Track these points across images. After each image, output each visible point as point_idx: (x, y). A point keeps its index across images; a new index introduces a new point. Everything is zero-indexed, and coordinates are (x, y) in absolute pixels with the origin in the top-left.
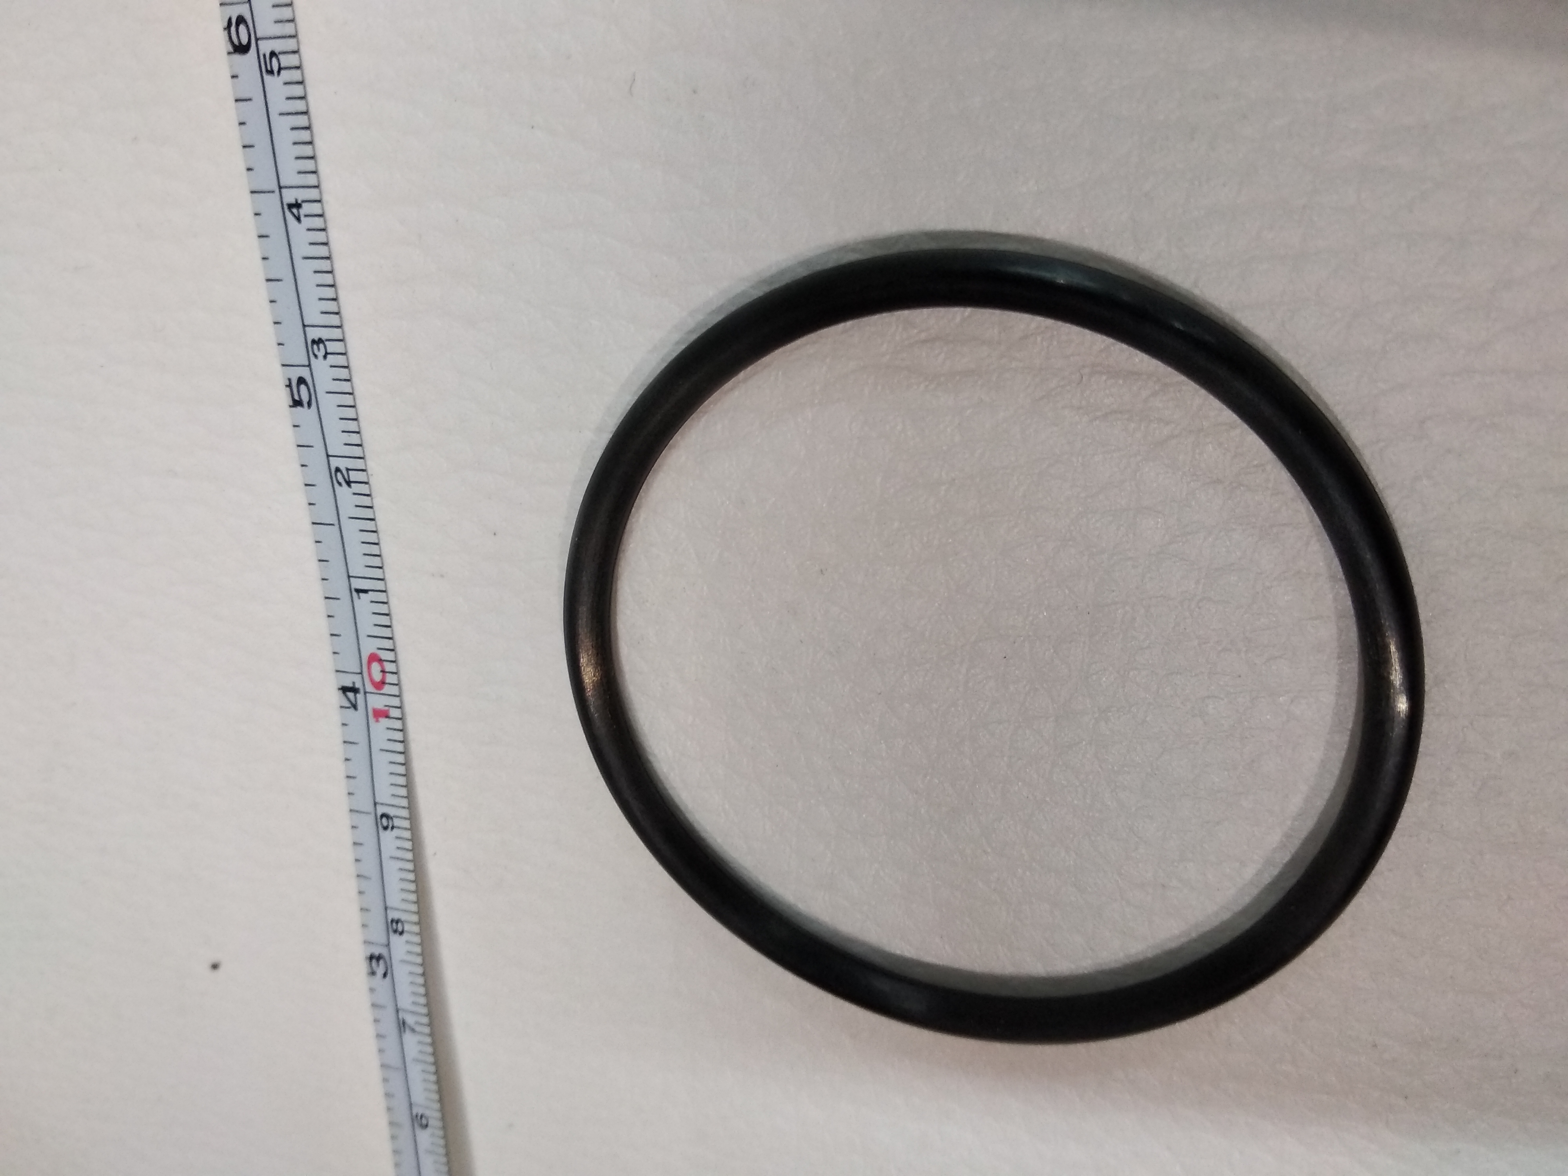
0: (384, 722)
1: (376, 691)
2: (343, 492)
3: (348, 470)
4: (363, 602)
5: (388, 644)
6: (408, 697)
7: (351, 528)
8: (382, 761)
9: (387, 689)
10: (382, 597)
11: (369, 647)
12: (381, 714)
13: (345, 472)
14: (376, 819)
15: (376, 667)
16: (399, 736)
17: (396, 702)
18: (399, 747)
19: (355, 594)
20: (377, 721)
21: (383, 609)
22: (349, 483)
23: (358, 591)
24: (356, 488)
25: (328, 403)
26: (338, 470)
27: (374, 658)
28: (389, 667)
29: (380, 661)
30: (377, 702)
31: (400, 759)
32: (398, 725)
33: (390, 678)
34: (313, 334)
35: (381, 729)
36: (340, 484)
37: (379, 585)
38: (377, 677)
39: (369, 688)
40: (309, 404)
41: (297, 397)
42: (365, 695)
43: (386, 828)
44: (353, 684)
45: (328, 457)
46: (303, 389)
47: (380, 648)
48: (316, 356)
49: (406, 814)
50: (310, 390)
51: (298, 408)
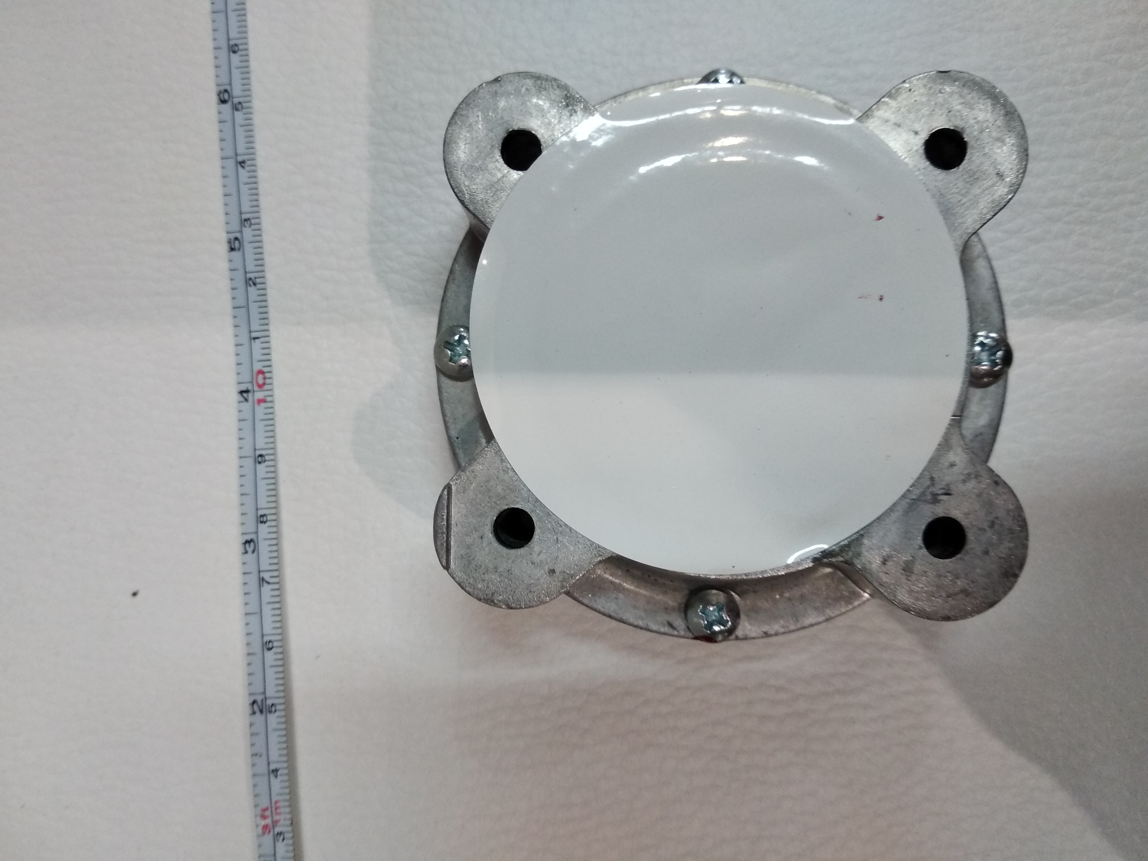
0: (264, 405)
3: (255, 278)
4: (257, 344)
5: (267, 363)
6: (276, 390)
7: (254, 308)
8: (260, 426)
9: (267, 387)
11: (257, 366)
12: (262, 401)
13: (254, 279)
17: (269, 394)
18: (270, 417)
19: (252, 340)
21: (266, 345)
22: (255, 284)
23: (254, 339)
25: (248, 248)
26: (250, 279)
27: (260, 372)
30: (259, 395)
31: (270, 423)
32: (270, 405)
33: (268, 381)
35: (261, 410)
36: (250, 286)
38: (261, 381)
40: (239, 249)
41: (233, 247)
42: (253, 392)
43: (260, 463)
44: (248, 388)
45: (246, 273)
46: (237, 243)
47: (264, 367)
48: (245, 226)
49: (271, 451)
50: (240, 243)
51: (233, 253)
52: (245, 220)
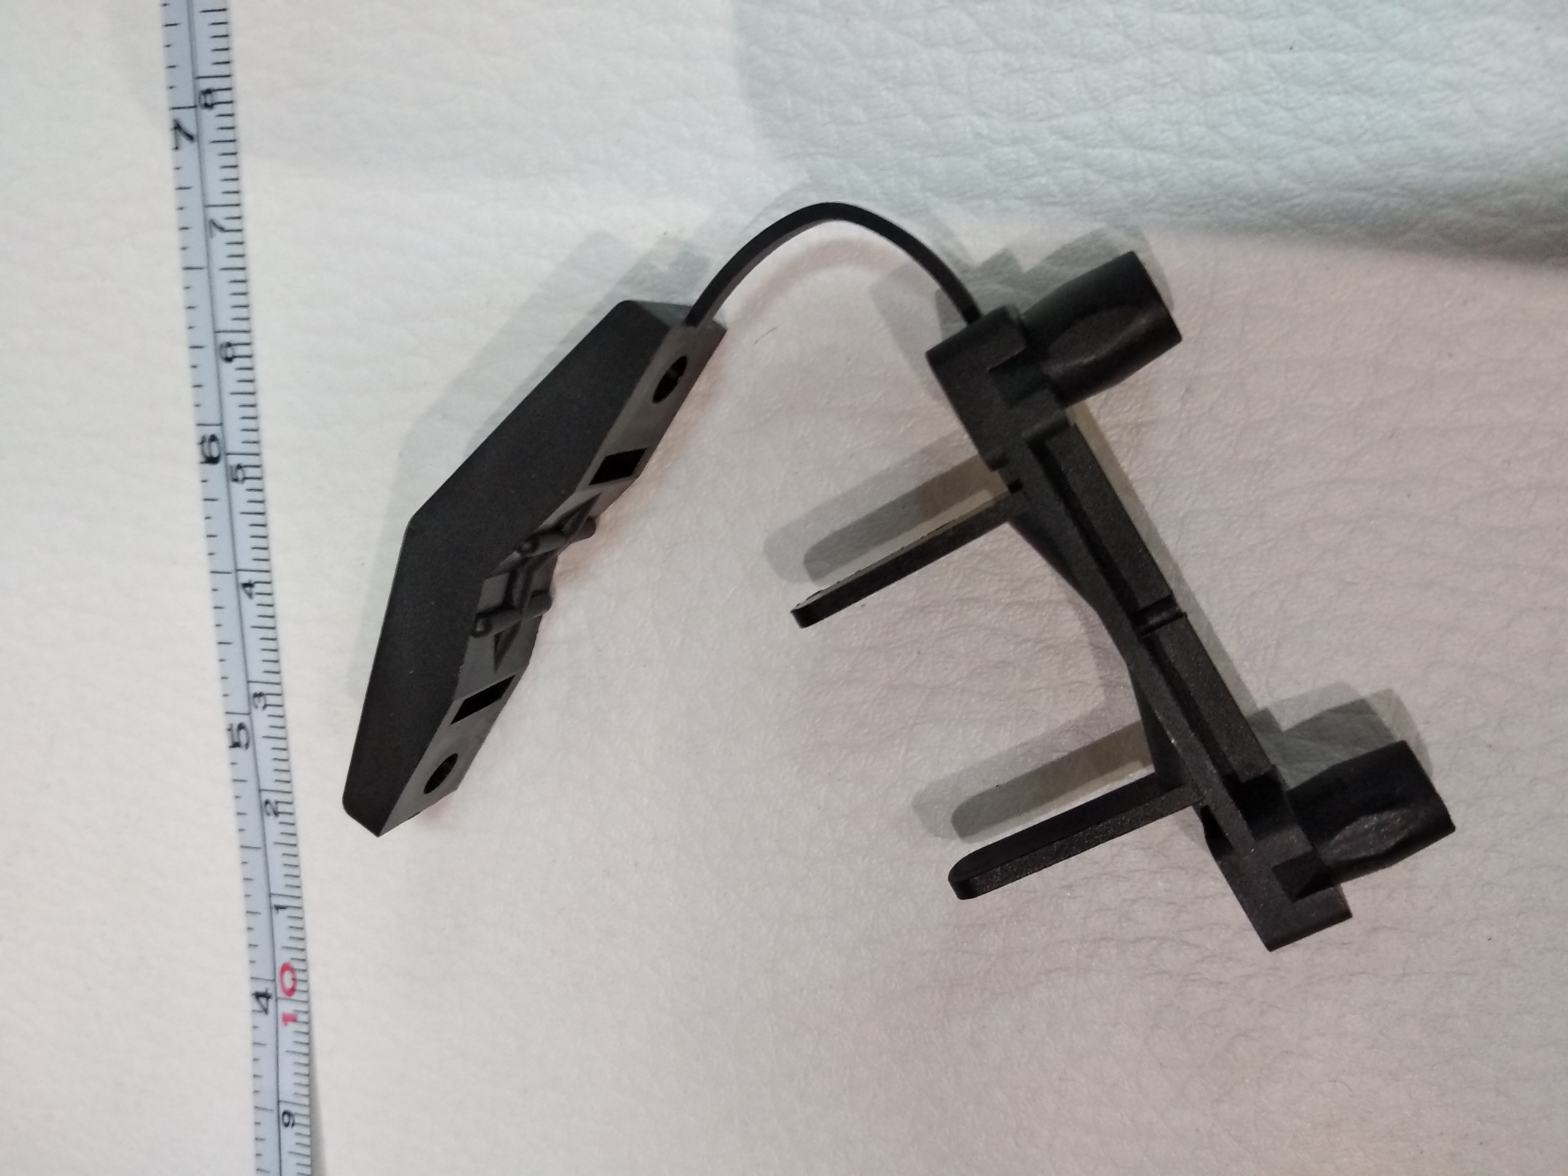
0: (292, 1026)
1: (287, 997)
2: (271, 821)
3: (277, 802)
4: (281, 918)
5: (300, 955)
6: (316, 1005)
7: (276, 853)
8: (287, 1062)
9: (296, 996)
10: (297, 913)
11: (283, 957)
12: (289, 1019)
13: (273, 804)
14: (279, 1117)
15: (288, 976)
16: (304, 1039)
17: (304, 1008)
18: (305, 1049)
19: (274, 910)
20: (286, 1024)
21: (298, 923)
22: (276, 814)
23: (278, 908)
24: (282, 818)
26: (267, 802)
27: (286, 968)
28: (300, 976)
29: (293, 970)
30: (287, 1007)
31: (305, 1060)
32: (305, 1029)
33: (300, 986)
35: (288, 1032)
36: (268, 814)
37: (296, 903)
38: (289, 984)
39: (280, 994)
40: (247, 745)
41: (236, 740)
42: (276, 1000)
43: (287, 1125)
44: (267, 991)
45: (260, 791)
46: (242, 732)
47: (292, 959)
48: (256, 707)
49: (306, 1111)
50: (247, 733)
51: (237, 749)
52: (259, 695)
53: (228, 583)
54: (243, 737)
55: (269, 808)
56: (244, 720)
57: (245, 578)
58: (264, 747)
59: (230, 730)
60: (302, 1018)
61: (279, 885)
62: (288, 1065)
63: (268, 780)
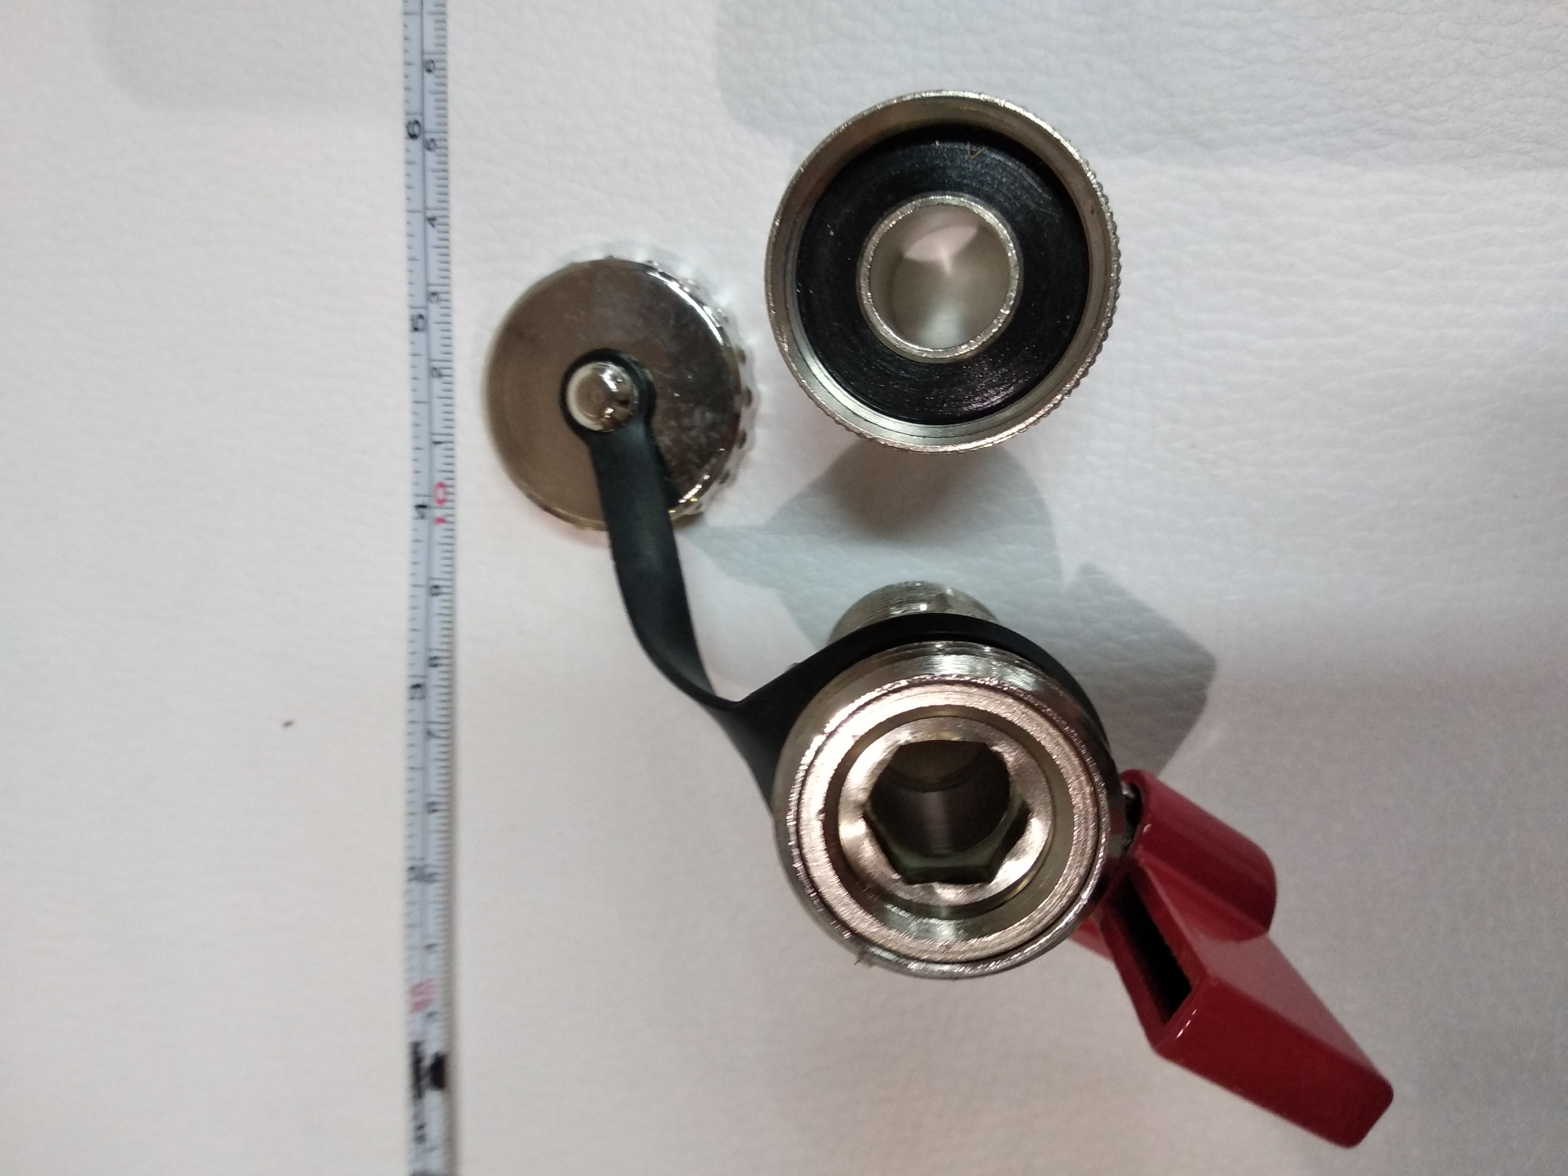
0: (443, 526)
3: (441, 368)
4: (439, 450)
5: (450, 475)
6: (458, 510)
7: (437, 403)
8: (437, 550)
9: (448, 504)
11: (439, 477)
12: (441, 520)
13: (439, 369)
16: (449, 534)
18: (449, 541)
19: (433, 445)
20: (437, 525)
22: (440, 376)
23: (436, 443)
25: (434, 329)
26: (435, 369)
27: (441, 485)
28: (450, 490)
29: (444, 487)
30: (439, 513)
31: (449, 548)
32: (450, 526)
33: (450, 497)
34: (433, 289)
35: (439, 531)
36: (434, 376)
38: (441, 496)
39: (436, 504)
40: (423, 329)
41: (416, 326)
42: (432, 508)
43: (434, 595)
44: (426, 503)
45: (430, 360)
47: (446, 479)
48: (431, 302)
49: (448, 582)
50: (424, 322)
51: (416, 332)
52: (434, 294)
53: (418, 218)
54: (420, 323)
55: (434, 372)
56: (422, 312)
57: (430, 214)
58: (435, 330)
59: (412, 320)
60: (450, 519)
61: (438, 427)
62: (438, 553)
63: (436, 353)
